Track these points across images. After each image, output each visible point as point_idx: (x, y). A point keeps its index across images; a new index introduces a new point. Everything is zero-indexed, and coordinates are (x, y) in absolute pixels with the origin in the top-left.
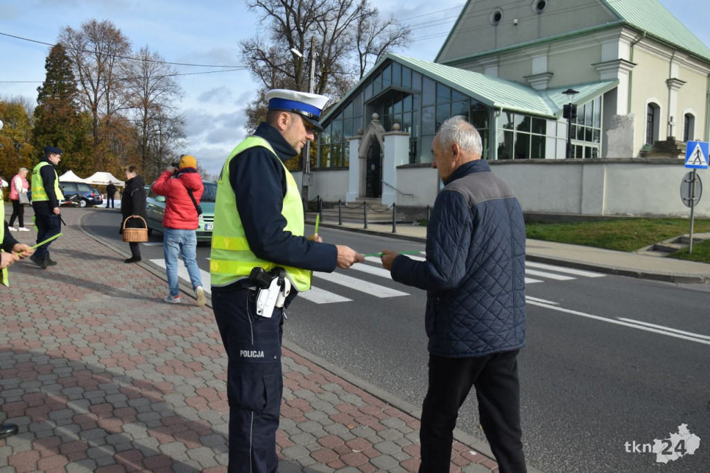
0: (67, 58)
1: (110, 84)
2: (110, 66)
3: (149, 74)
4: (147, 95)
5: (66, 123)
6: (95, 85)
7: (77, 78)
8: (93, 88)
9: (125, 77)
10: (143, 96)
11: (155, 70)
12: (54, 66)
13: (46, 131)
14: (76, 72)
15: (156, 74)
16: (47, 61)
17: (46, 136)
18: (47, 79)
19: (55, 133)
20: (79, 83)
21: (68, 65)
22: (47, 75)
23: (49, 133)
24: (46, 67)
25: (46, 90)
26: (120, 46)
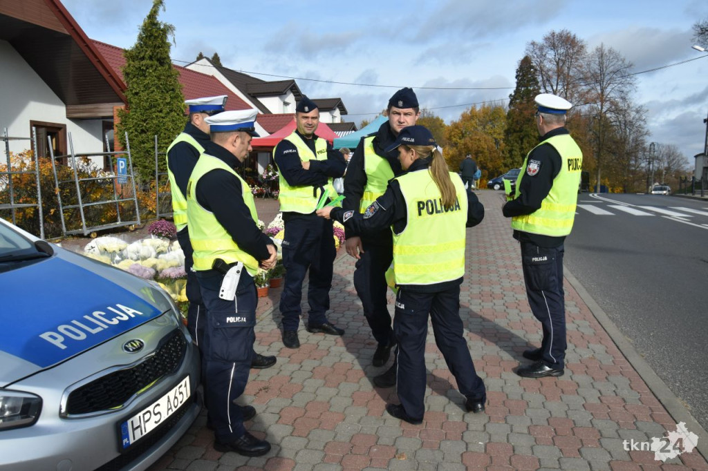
0: (532, 67)
1: (568, 85)
2: (568, 68)
3: (605, 69)
4: (602, 90)
5: (530, 123)
6: (555, 88)
7: (540, 84)
8: (553, 90)
9: (581, 76)
10: (600, 92)
11: (610, 65)
12: (523, 75)
13: (515, 131)
14: (540, 79)
15: (611, 69)
16: (517, 72)
17: (515, 134)
18: (517, 88)
19: (521, 132)
20: (542, 87)
21: (534, 73)
22: (517, 83)
23: (517, 132)
24: (516, 77)
25: (516, 97)
26: (576, 49)
